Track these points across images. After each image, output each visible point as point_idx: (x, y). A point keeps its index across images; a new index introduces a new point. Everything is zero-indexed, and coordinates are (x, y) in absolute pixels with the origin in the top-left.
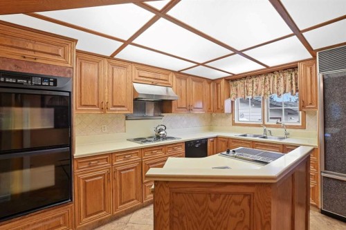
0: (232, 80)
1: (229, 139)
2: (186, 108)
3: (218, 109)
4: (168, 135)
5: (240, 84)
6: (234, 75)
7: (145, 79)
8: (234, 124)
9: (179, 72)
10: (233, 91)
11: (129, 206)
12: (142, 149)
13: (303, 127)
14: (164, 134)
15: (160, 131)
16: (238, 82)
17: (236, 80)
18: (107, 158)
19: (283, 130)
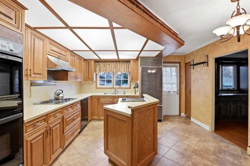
0: (97, 62)
1: (100, 96)
2: (74, 77)
3: (89, 78)
4: (65, 97)
5: (102, 64)
6: (100, 59)
7: (54, 53)
8: (97, 88)
9: (72, 51)
10: (98, 69)
11: (56, 154)
12: (63, 108)
13: (130, 88)
14: (62, 97)
15: (58, 95)
16: (101, 63)
17: (100, 62)
18: (44, 119)
19: (123, 90)
